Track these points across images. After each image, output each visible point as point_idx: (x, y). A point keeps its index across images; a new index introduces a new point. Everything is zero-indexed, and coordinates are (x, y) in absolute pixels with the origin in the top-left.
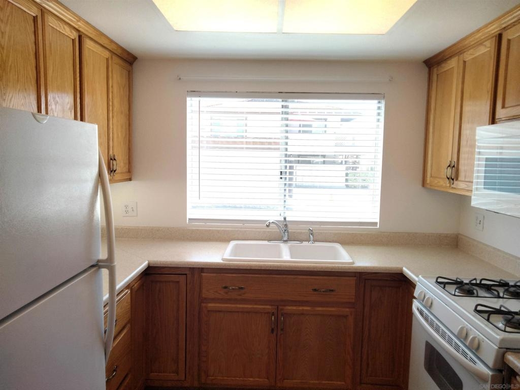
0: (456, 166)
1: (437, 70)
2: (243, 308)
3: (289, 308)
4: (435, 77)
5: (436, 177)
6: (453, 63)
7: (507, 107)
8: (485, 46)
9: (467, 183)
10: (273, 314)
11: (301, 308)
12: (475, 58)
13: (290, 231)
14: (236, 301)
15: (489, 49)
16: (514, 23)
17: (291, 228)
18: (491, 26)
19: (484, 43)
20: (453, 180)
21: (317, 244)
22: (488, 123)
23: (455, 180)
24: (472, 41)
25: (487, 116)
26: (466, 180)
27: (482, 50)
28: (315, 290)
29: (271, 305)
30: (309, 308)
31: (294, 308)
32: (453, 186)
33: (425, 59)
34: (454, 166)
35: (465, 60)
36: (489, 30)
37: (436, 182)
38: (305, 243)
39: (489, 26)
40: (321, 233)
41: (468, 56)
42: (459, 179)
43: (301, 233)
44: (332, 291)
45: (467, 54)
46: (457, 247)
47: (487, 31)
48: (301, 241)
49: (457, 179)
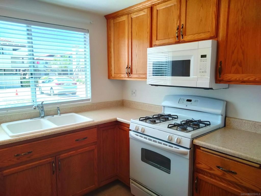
0: (131, 67)
1: (114, 21)
2: (32, 165)
3: (63, 155)
4: (112, 25)
5: (118, 74)
6: (124, 18)
7: (159, 40)
8: (144, 11)
9: (139, 75)
10: (53, 162)
11: (70, 153)
12: (138, 16)
13: (44, 110)
14: (26, 162)
15: (146, 13)
16: (159, 2)
17: (45, 108)
18: (147, 3)
19: (144, 10)
20: (130, 74)
21: (62, 115)
22: (149, 47)
23: (131, 74)
24: (135, 9)
25: (148, 44)
26: (137, 73)
27: (142, 13)
28: (77, 140)
29: (51, 157)
30: (74, 152)
31: (66, 154)
32: (130, 77)
33: (105, 15)
34: (130, 68)
35: (132, 17)
36: (146, 4)
37: (119, 76)
38: (55, 116)
39: (146, 2)
40: (63, 109)
41: (134, 16)
42: (133, 73)
43: (51, 110)
44: (86, 138)
45: (133, 14)
46: (123, 106)
47: (144, 5)
48: (53, 115)
49: (132, 74)
